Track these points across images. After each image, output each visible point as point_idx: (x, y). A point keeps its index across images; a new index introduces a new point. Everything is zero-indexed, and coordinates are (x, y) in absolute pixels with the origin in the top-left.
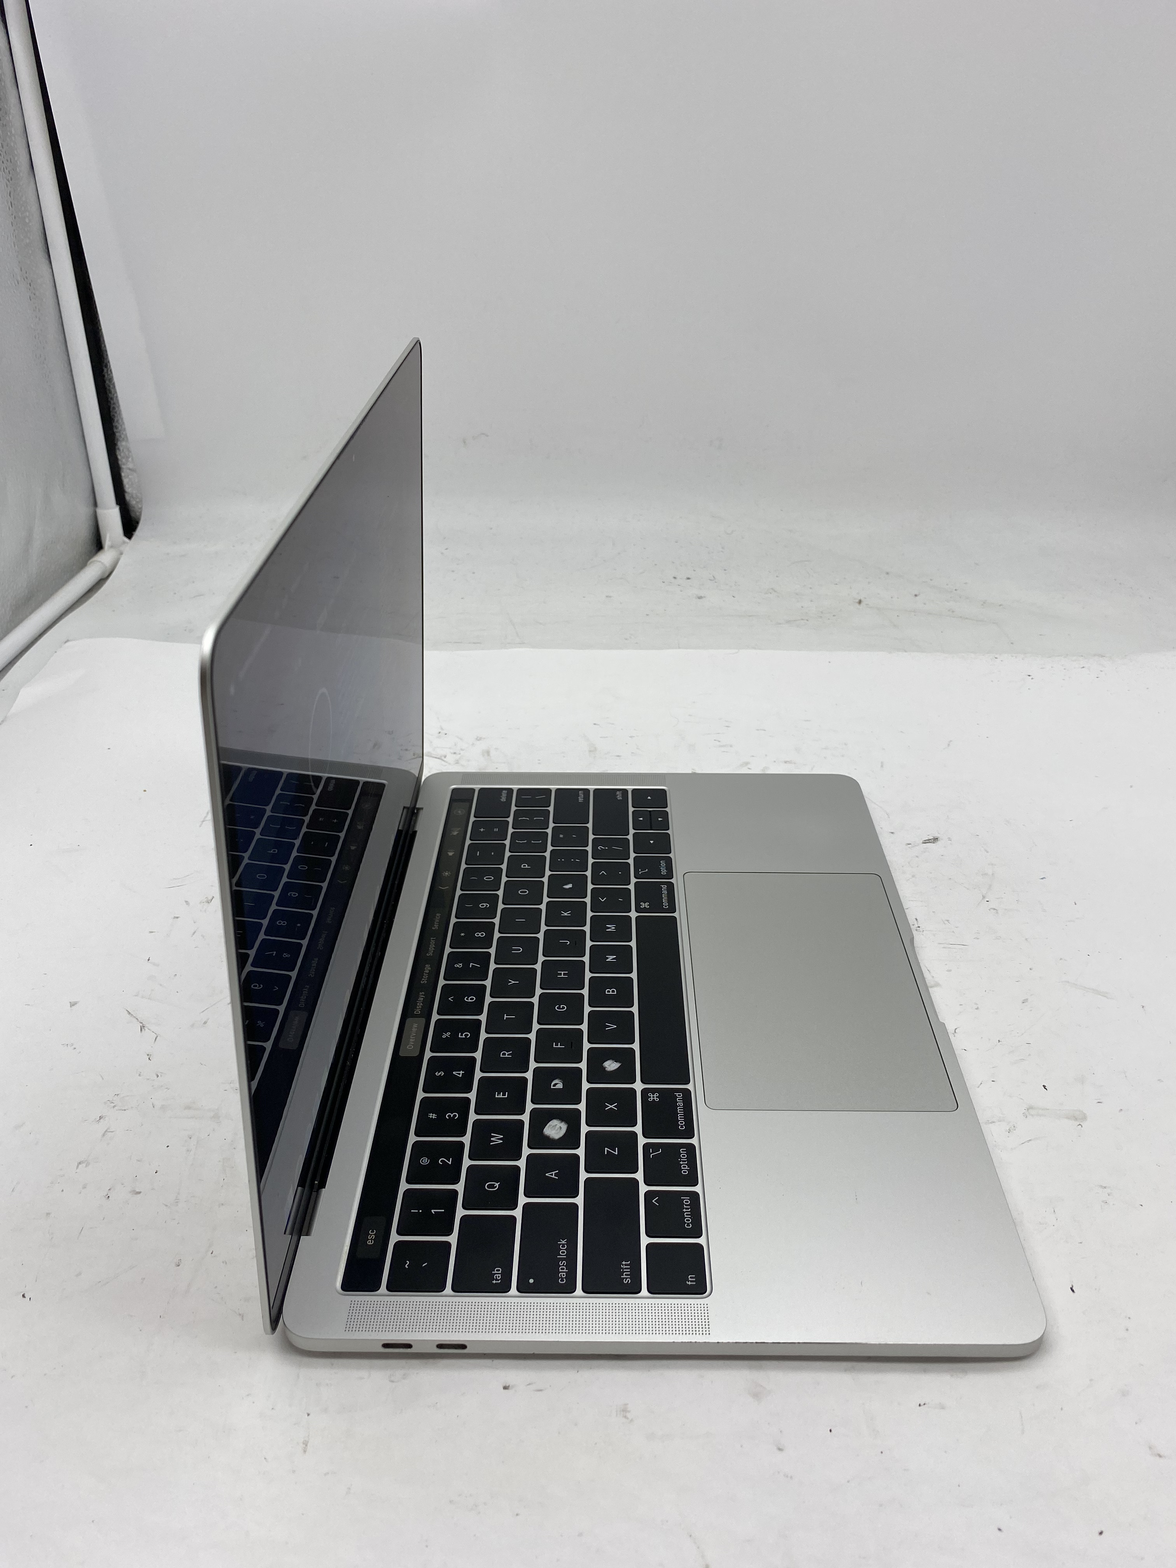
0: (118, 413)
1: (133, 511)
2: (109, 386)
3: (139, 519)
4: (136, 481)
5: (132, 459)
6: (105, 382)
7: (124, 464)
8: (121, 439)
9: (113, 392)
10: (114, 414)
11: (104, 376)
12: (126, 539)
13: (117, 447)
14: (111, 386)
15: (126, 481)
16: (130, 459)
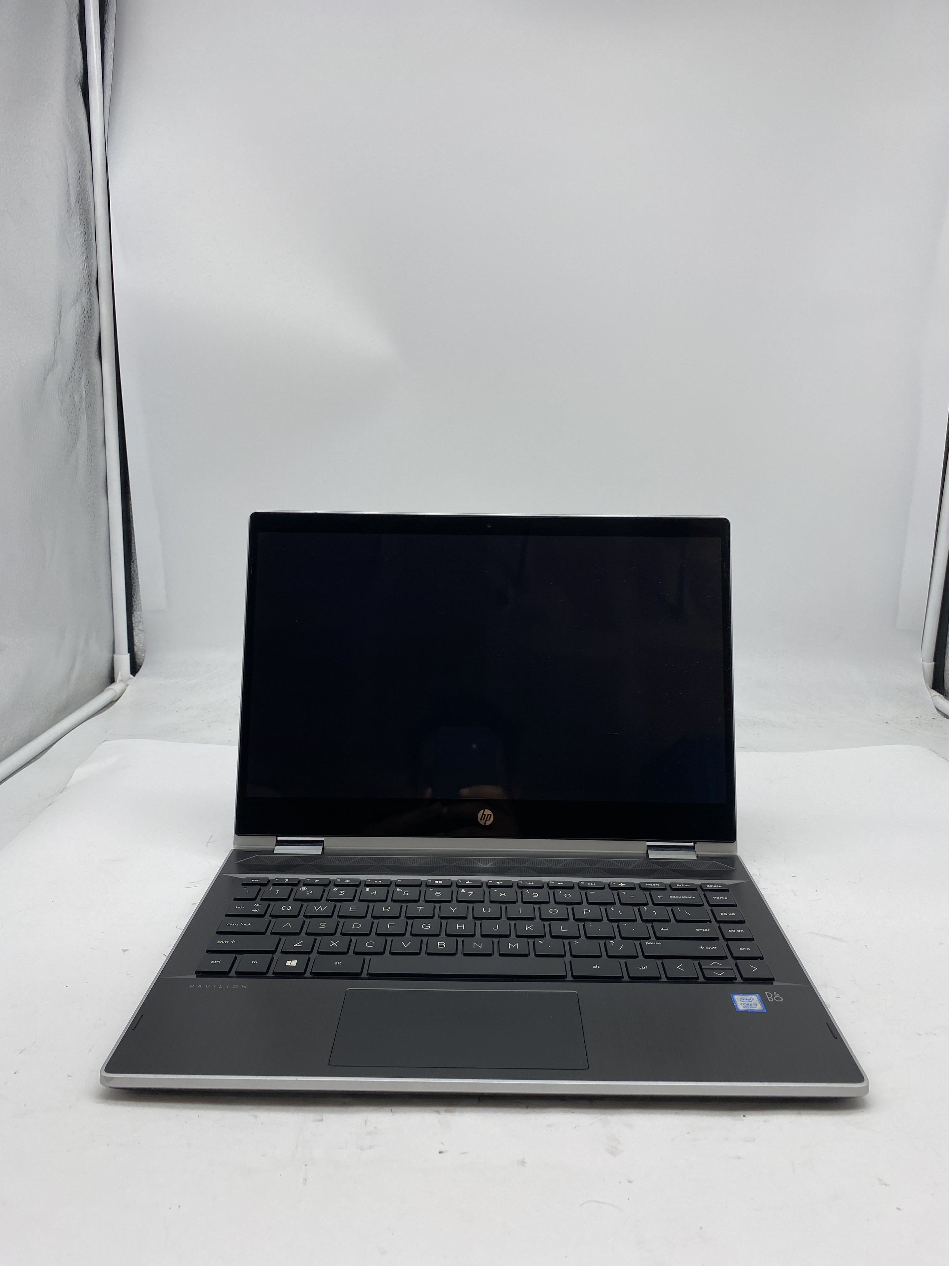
0: (137, 592)
1: (139, 658)
2: (133, 575)
3: (142, 665)
4: (143, 637)
5: (143, 623)
6: (131, 572)
7: (136, 627)
8: (137, 610)
9: (135, 579)
10: (134, 593)
11: (131, 568)
12: (132, 676)
13: (133, 615)
14: (135, 575)
15: (136, 639)
16: (141, 623)
